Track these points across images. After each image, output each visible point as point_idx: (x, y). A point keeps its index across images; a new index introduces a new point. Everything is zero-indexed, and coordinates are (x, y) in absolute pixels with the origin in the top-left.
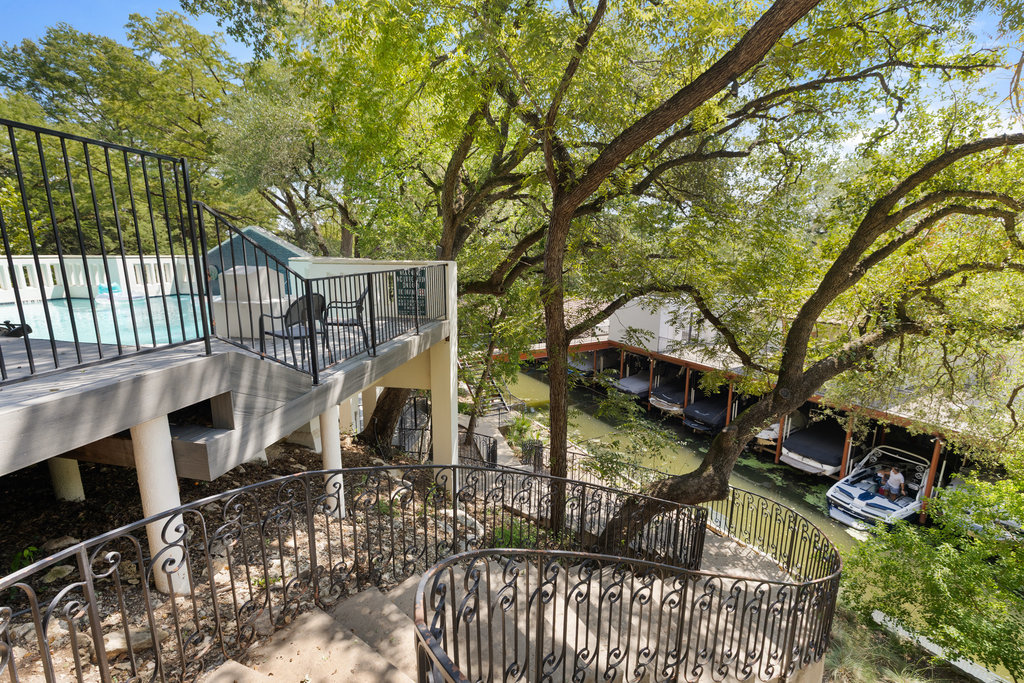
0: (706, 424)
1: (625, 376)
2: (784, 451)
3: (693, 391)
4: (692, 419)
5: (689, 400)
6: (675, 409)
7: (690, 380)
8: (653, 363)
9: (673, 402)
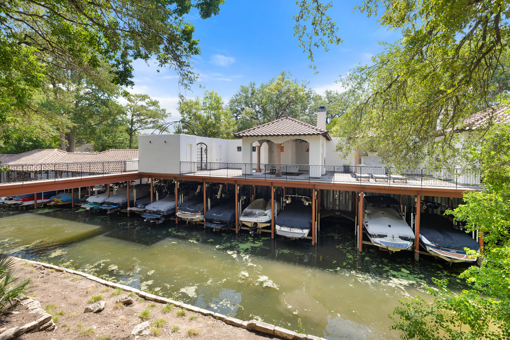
0: (222, 223)
1: (155, 200)
2: (278, 227)
3: (209, 200)
4: (211, 221)
5: (207, 208)
6: (197, 216)
7: (206, 192)
8: (177, 184)
9: (195, 212)
